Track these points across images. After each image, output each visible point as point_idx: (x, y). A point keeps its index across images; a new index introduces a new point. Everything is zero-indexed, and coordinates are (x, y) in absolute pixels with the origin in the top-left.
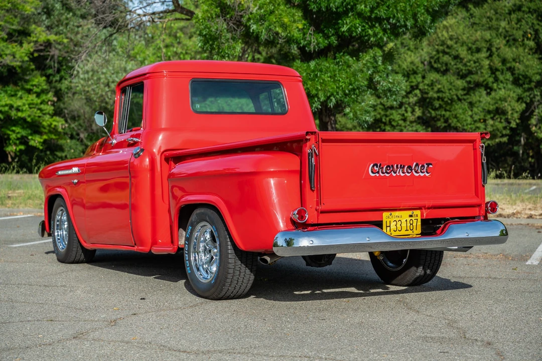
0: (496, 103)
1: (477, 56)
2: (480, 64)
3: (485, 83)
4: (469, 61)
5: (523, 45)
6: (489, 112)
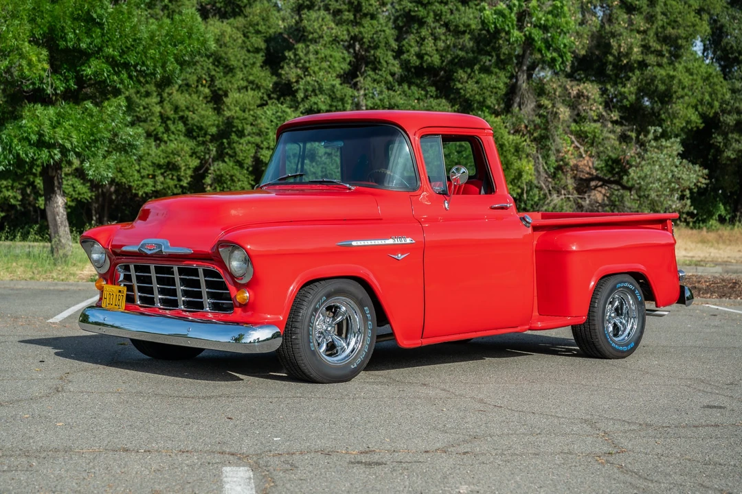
0: (168, 156)
1: (147, 100)
2: (150, 110)
3: (155, 133)
5: (198, 92)
6: (159, 166)
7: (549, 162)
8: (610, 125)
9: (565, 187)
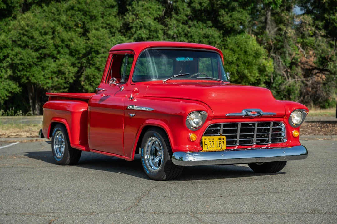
0: (58, 67)
1: (45, 37)
3: (51, 54)
4: (40, 40)
5: (75, 31)
6: (55, 73)
9: (297, 74)
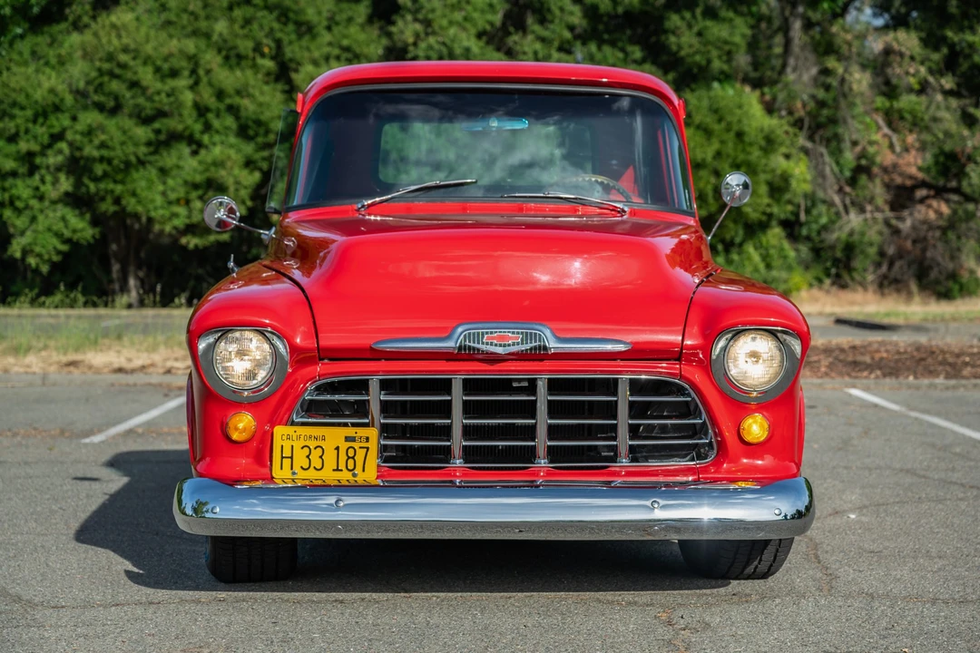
0: (207, 170)
1: (171, 83)
2: (177, 98)
4: (158, 93)
5: (255, 66)
6: (196, 186)
7: (842, 161)
8: (939, 97)
9: (871, 200)
